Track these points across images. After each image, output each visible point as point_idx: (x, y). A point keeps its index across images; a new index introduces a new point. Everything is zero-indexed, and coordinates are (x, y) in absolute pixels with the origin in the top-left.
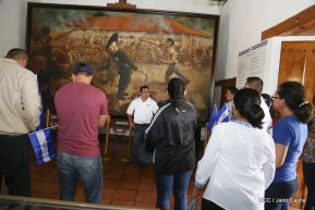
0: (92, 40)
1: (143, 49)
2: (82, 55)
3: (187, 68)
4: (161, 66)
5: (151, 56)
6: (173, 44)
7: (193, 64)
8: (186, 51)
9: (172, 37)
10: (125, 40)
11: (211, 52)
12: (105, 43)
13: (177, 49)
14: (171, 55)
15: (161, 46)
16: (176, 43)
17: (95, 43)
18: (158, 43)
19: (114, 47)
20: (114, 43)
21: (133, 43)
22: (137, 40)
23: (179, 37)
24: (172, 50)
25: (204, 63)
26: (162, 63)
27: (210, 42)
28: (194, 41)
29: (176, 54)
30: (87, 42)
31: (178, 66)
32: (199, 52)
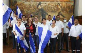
0: (32, 5)
1: (49, 7)
2: (29, 10)
3: (65, 13)
5: (52, 10)
6: (60, 5)
7: (67, 12)
8: (64, 7)
9: (59, 3)
10: (43, 5)
11: (73, 7)
12: (36, 6)
13: (61, 7)
14: (59, 9)
15: (55, 6)
16: (61, 5)
18: (54, 5)
19: (40, 7)
20: (40, 6)
21: (46, 6)
22: (47, 5)
23: (62, 3)
24: (59, 7)
25: (71, 11)
26: (56, 12)
27: (72, 4)
28: (67, 3)
29: (61, 8)
30: (30, 6)
31: (62, 13)
32: (69, 7)
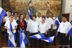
0: (23, 3)
1: (39, 5)
2: (20, 8)
3: (53, 11)
4: (45, 10)
5: (42, 8)
6: (49, 3)
7: (55, 10)
8: (52, 6)
9: (48, 1)
10: (34, 3)
11: (61, 6)
12: (27, 4)
13: (50, 5)
14: (48, 7)
15: (45, 4)
16: (50, 3)
17: (24, 4)
18: (44, 3)
19: (30, 5)
20: (30, 4)
21: (36, 4)
23: (51, 1)
24: (48, 5)
25: (58, 9)
28: (55, 2)
29: (49, 6)
30: (22, 3)
32: (57, 6)
